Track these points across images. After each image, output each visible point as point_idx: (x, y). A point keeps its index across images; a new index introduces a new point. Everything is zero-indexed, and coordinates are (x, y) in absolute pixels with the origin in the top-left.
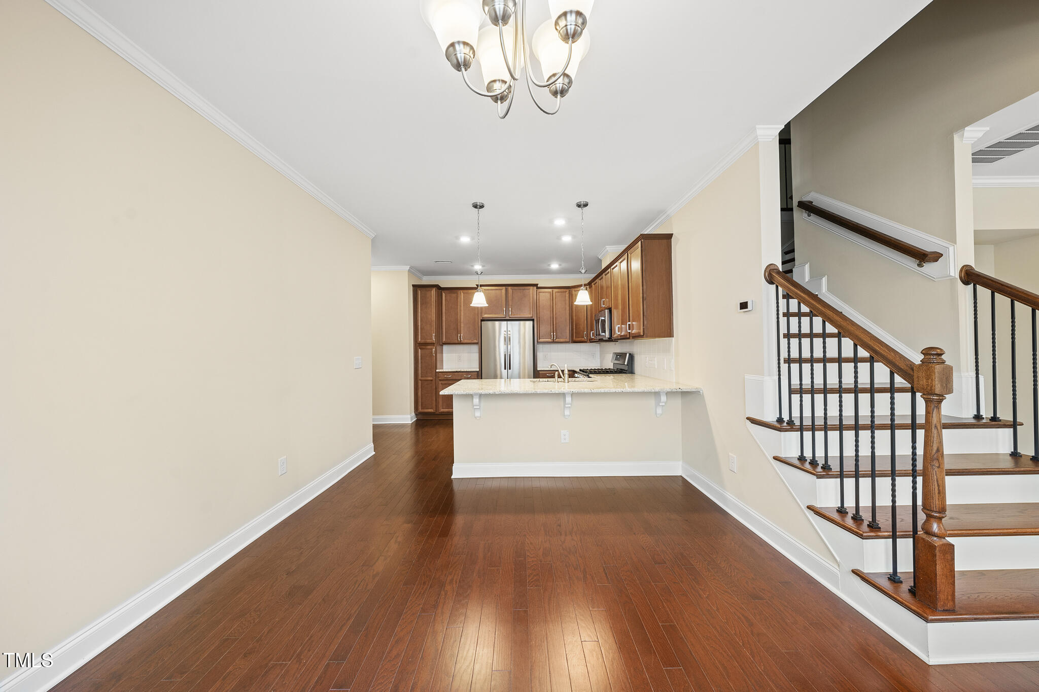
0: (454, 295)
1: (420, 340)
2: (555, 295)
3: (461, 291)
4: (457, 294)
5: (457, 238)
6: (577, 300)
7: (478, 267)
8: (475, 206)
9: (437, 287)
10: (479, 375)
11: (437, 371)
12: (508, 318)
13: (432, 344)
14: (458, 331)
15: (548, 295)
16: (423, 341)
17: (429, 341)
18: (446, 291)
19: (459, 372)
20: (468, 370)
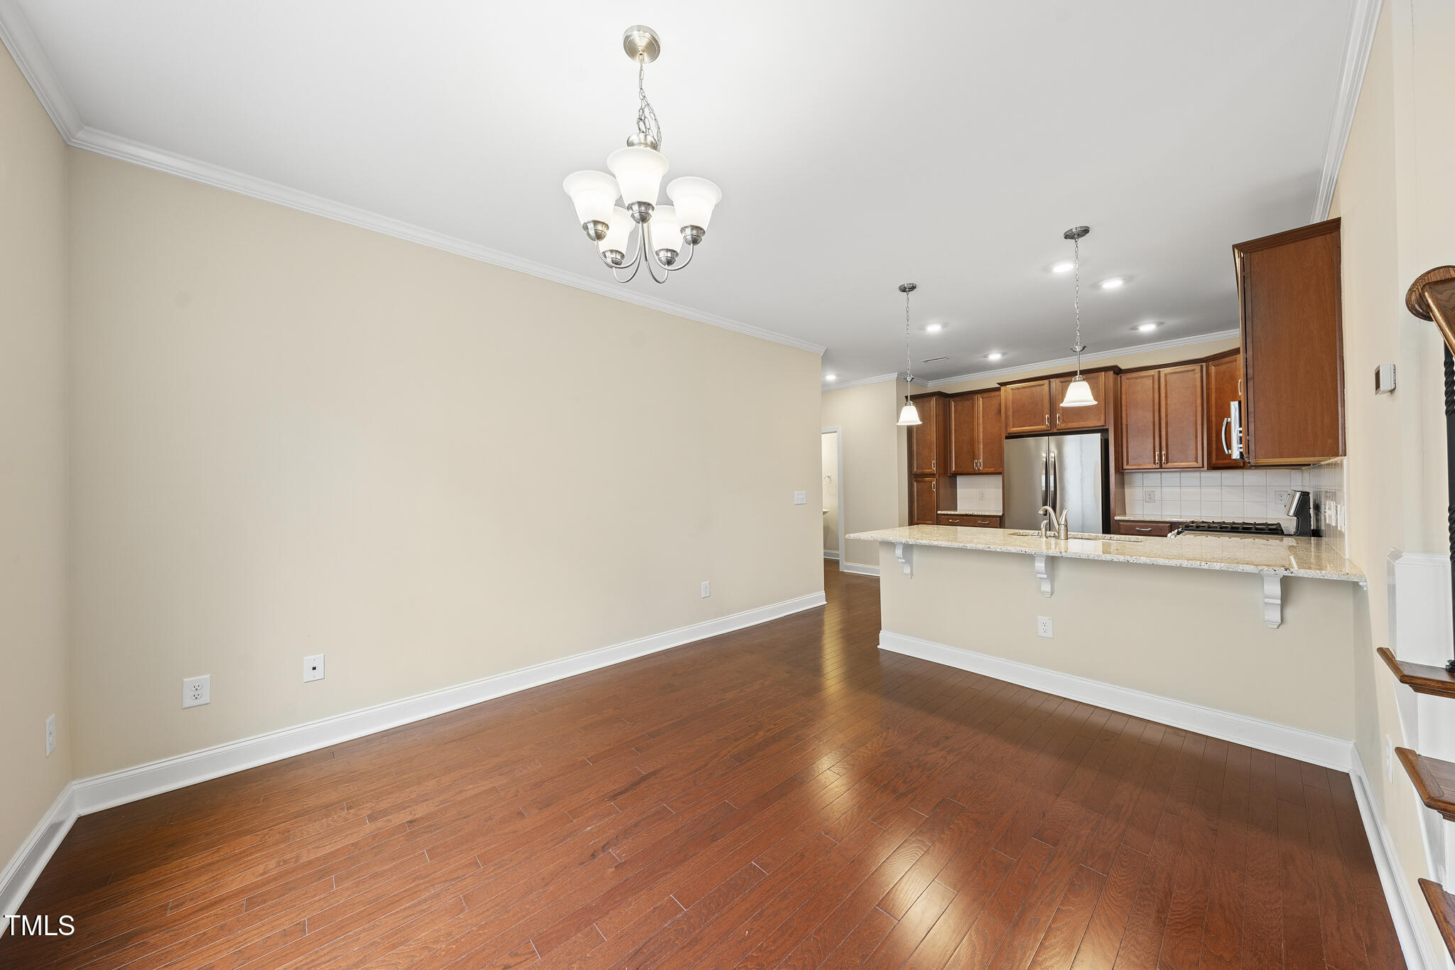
0: (968, 403)
1: (915, 469)
2: (1166, 381)
3: (979, 396)
4: (973, 400)
5: (923, 328)
6: (1065, 400)
7: (995, 357)
8: (903, 289)
9: (940, 394)
10: (998, 522)
11: (939, 512)
12: (1055, 431)
13: (932, 475)
14: (974, 456)
15: (1149, 382)
16: (920, 471)
17: (927, 471)
18: (956, 399)
19: (971, 515)
20: (984, 514)
